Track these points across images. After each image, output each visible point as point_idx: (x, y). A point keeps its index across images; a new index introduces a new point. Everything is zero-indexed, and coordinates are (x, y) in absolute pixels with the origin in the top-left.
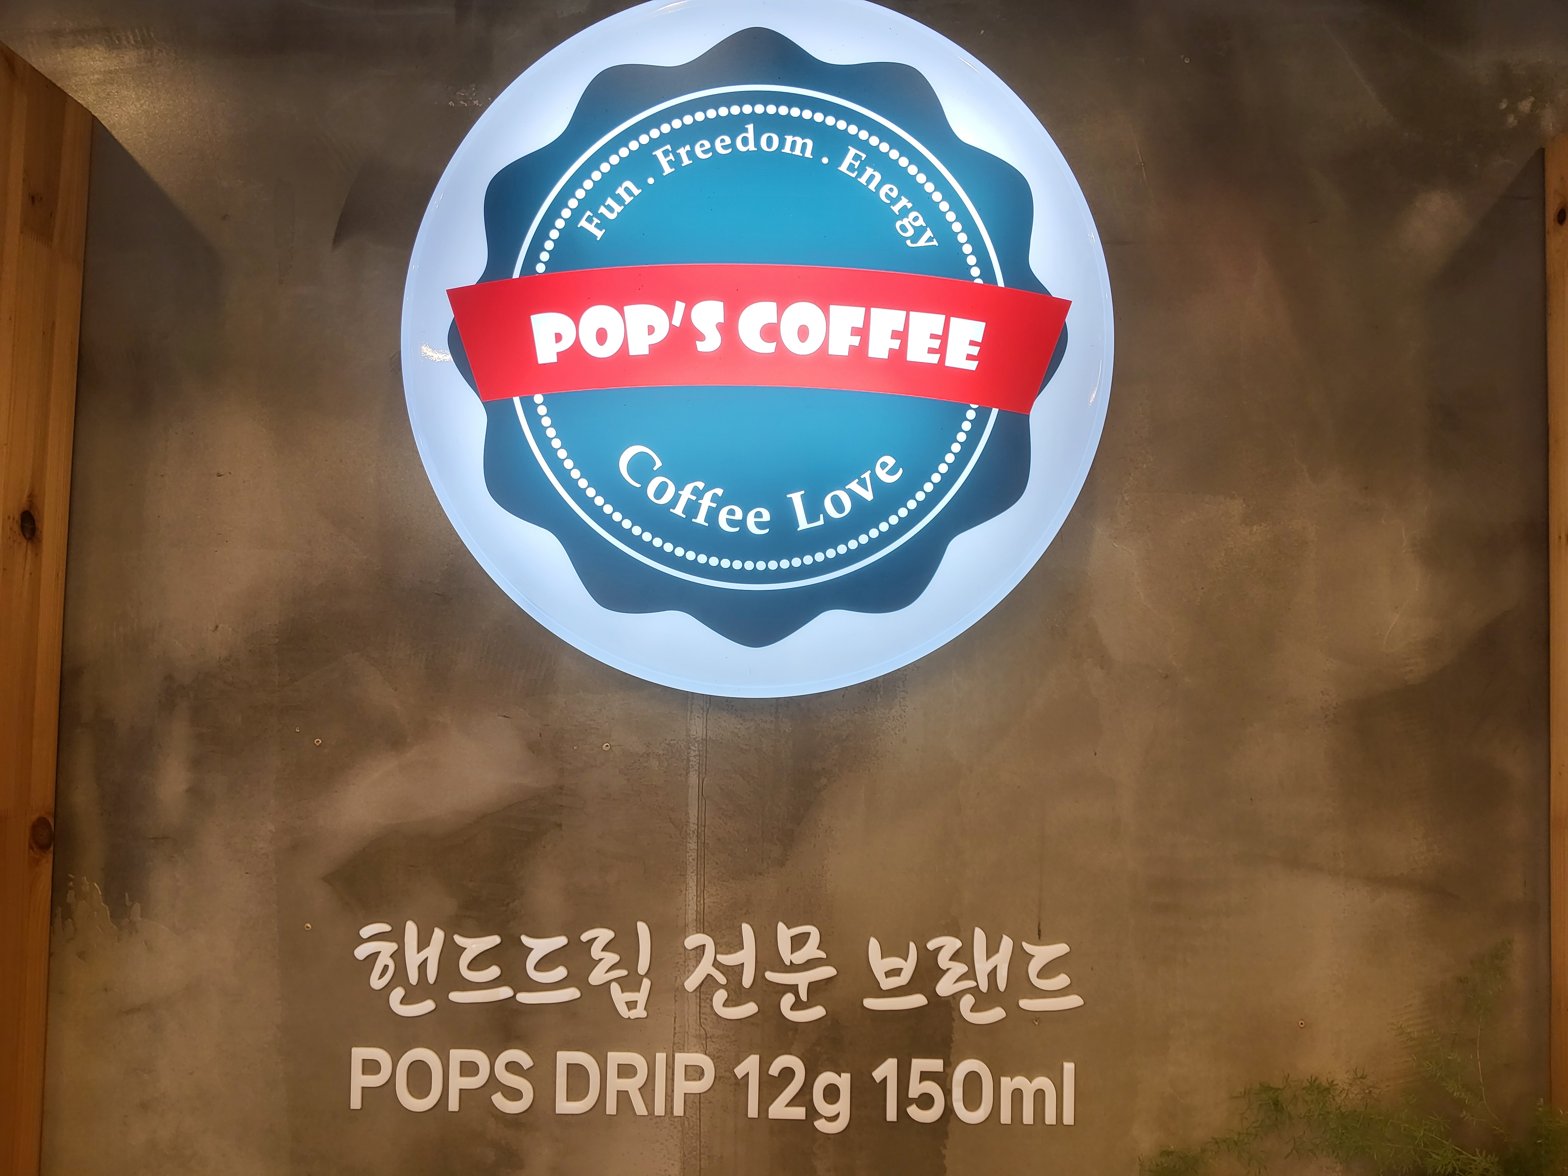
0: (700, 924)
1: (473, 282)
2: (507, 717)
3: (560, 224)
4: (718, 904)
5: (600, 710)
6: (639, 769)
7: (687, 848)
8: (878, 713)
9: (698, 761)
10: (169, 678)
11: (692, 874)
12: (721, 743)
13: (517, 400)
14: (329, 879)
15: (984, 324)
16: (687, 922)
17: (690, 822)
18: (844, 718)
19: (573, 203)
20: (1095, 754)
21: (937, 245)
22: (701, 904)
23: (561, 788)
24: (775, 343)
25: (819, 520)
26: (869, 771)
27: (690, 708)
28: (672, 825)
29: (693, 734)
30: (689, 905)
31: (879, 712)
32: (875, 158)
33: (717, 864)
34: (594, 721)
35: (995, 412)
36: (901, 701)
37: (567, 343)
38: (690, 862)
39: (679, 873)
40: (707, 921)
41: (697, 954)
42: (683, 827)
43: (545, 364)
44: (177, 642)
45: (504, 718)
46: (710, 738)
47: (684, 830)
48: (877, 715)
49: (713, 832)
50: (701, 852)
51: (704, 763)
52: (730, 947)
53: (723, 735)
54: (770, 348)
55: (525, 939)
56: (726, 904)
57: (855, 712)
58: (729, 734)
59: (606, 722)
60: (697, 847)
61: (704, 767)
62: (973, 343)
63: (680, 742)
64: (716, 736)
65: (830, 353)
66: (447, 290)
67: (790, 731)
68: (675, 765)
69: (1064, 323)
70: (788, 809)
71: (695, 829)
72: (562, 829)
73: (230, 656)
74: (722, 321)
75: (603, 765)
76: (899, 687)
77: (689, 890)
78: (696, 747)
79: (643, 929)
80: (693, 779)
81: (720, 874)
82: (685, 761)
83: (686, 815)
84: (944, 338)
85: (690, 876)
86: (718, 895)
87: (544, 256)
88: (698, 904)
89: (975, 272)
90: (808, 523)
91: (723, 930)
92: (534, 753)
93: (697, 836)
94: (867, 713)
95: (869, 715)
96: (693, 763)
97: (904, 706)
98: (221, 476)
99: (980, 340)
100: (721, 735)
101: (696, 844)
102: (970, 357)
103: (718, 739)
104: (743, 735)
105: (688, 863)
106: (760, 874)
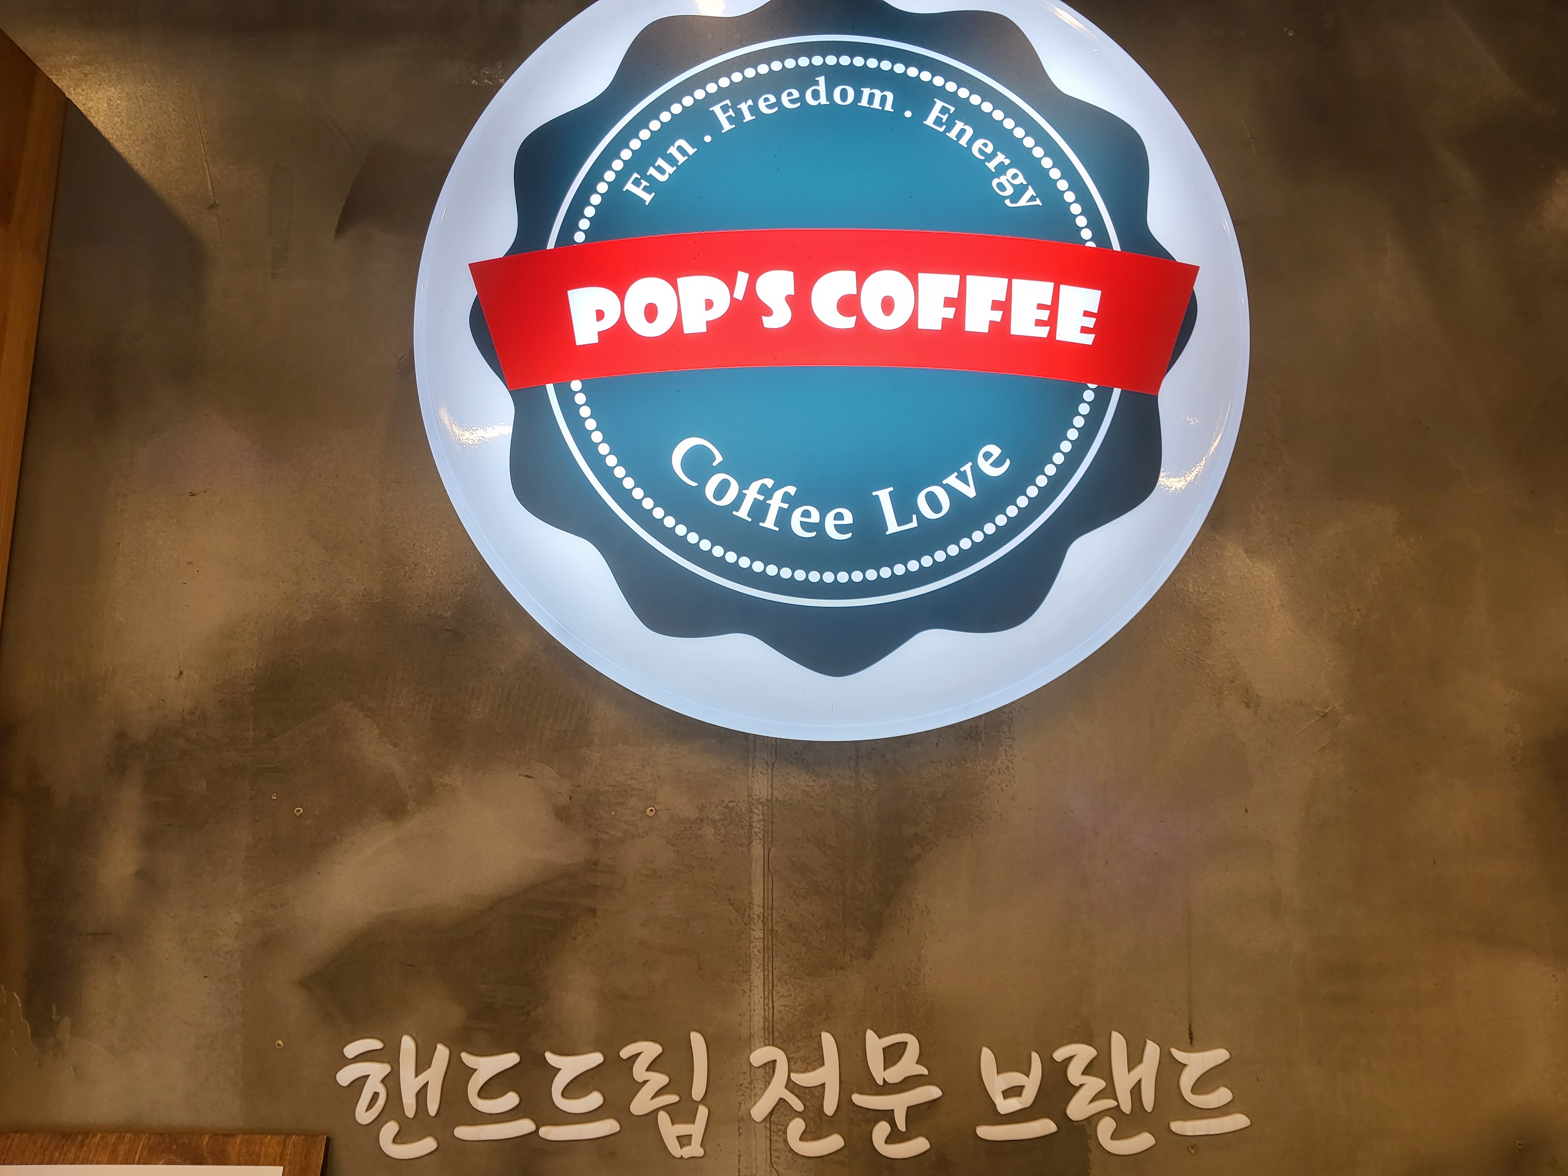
0: (769, 1034)
1: (501, 255)
2: (530, 777)
3: (602, 188)
4: (791, 1008)
5: (643, 767)
6: (691, 838)
7: (750, 937)
8: (980, 765)
9: (763, 828)
10: (121, 735)
11: (758, 970)
12: (790, 804)
13: (550, 388)
14: (306, 983)
15: (1100, 292)
16: (752, 1031)
17: (753, 904)
18: (938, 771)
19: (618, 165)
20: (1246, 811)
21: (1041, 204)
22: (769, 1008)
23: (596, 863)
24: (855, 317)
25: (911, 521)
26: (972, 836)
27: (751, 763)
28: (732, 908)
29: (755, 794)
30: (754, 1010)
31: (982, 764)
32: (965, 111)
33: (788, 956)
34: (636, 779)
35: (1117, 392)
36: (1008, 749)
37: (609, 321)
38: (754, 955)
39: (741, 968)
40: (777, 1030)
41: (765, 1073)
42: (745, 910)
43: (584, 345)
44: (132, 693)
45: (526, 778)
46: (777, 798)
47: (747, 914)
48: (979, 768)
49: (783, 915)
50: (768, 941)
51: (770, 829)
52: (807, 1063)
53: (792, 794)
54: (849, 323)
55: (552, 1058)
56: (800, 1008)
57: (952, 764)
58: (800, 793)
59: (650, 781)
60: (763, 935)
61: (770, 834)
62: (1087, 314)
63: (739, 804)
64: (784, 796)
65: (920, 327)
66: (469, 264)
67: (874, 789)
68: (734, 832)
69: (1192, 292)
70: (874, 886)
71: (760, 912)
72: (596, 916)
73: (196, 708)
74: (793, 293)
75: (647, 834)
76: (1003, 733)
77: (754, 990)
78: (759, 810)
79: (697, 1041)
80: (757, 850)
81: (792, 969)
82: (747, 828)
83: (749, 894)
84: (1053, 308)
85: (755, 973)
86: (790, 996)
87: (584, 224)
88: (766, 1008)
89: (1086, 234)
90: (899, 525)
91: (797, 1041)
92: (562, 821)
93: (763, 921)
94: (967, 765)
95: (969, 768)
96: (756, 830)
97: (1011, 756)
98: (194, 495)
99: (1095, 310)
100: (789, 795)
101: (762, 931)
102: (1084, 330)
103: (787, 800)
104: (817, 795)
105: (752, 956)
106: (842, 968)
